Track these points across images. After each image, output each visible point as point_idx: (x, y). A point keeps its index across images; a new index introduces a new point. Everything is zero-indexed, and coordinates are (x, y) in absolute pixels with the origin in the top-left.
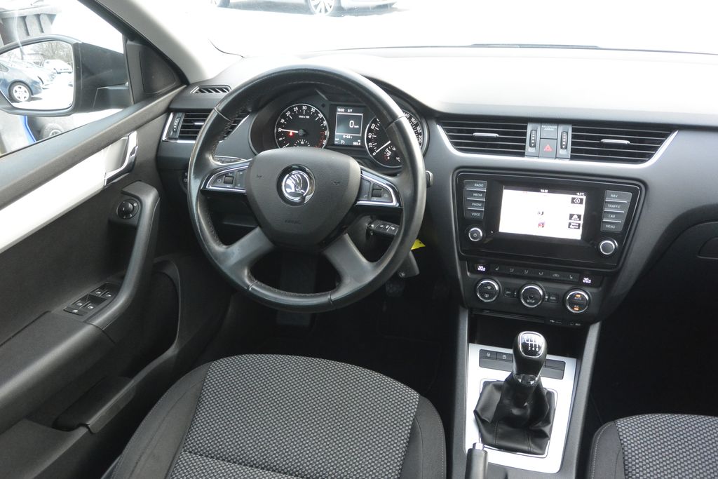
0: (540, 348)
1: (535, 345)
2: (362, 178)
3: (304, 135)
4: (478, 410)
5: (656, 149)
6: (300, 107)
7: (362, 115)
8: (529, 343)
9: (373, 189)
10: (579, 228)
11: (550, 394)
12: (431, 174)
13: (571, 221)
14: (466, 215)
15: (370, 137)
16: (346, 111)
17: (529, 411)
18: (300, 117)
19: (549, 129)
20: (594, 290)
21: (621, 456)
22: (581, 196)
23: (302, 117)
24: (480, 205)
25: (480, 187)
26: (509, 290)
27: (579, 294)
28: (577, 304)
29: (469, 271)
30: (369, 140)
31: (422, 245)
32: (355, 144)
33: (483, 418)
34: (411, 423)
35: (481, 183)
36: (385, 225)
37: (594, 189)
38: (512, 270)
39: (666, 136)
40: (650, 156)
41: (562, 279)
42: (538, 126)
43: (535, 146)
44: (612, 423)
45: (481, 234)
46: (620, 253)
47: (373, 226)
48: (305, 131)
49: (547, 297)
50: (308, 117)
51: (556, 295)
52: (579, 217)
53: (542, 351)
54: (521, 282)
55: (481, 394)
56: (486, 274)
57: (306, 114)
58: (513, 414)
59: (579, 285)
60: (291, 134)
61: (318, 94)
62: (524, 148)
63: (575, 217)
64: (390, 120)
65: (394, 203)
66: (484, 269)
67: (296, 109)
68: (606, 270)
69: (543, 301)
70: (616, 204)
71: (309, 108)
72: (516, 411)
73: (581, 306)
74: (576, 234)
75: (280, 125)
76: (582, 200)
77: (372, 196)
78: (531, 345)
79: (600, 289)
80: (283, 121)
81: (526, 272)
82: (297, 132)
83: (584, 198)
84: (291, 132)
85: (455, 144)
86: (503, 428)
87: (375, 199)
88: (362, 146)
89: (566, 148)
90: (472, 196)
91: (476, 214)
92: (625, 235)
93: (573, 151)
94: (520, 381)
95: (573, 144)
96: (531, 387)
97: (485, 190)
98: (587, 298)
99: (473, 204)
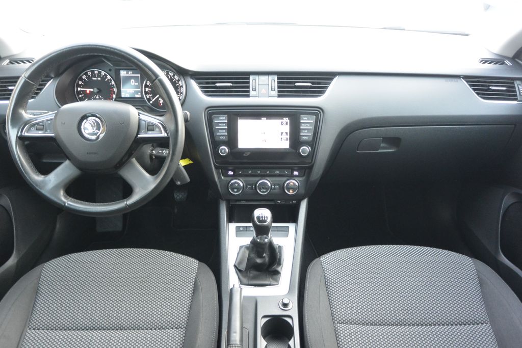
0: (267, 218)
1: (265, 217)
2: (139, 119)
3: (98, 92)
4: (236, 265)
5: (326, 88)
6: (93, 72)
7: (139, 75)
8: (261, 215)
9: (148, 126)
10: (287, 141)
11: (280, 247)
12: (188, 113)
13: (282, 137)
14: (216, 139)
15: (147, 90)
16: (127, 73)
17: (267, 259)
18: (94, 79)
19: (263, 79)
20: (301, 179)
21: (323, 277)
22: (286, 120)
23: (95, 79)
24: (224, 131)
25: (223, 119)
26: (249, 185)
27: (292, 182)
28: (291, 189)
29: (223, 175)
30: (146, 93)
31: (191, 162)
32: (137, 96)
33: (239, 269)
34: (194, 280)
35: (223, 117)
36: (162, 151)
37: (293, 115)
38: (250, 172)
39: (332, 79)
40: (323, 92)
41: (281, 174)
42: (256, 77)
43: (255, 90)
44: (318, 259)
45: (227, 151)
46: (313, 154)
47: (154, 152)
48: (98, 89)
49: (273, 187)
50: (99, 79)
51: (279, 185)
52: (287, 133)
53: (269, 220)
54: (257, 179)
55: (238, 254)
56: (235, 176)
57: (98, 77)
58: (257, 263)
59: (291, 176)
60: (88, 92)
61: (104, 62)
62: (248, 92)
63: (284, 134)
64: (154, 78)
65: (164, 134)
66: (232, 173)
67: (90, 73)
68: (306, 166)
69: (271, 190)
70: (307, 123)
71: (100, 73)
72: (259, 261)
73: (294, 190)
74: (285, 145)
75: (79, 86)
76: (287, 123)
77: (148, 131)
78: (262, 216)
79: (304, 178)
80: (80, 82)
81: (259, 172)
82: (92, 90)
83: (288, 121)
84: (88, 90)
85: (205, 92)
86: (253, 273)
87: (150, 132)
88: (142, 97)
89: (275, 90)
90: (219, 126)
91: (222, 138)
92: (314, 143)
93: (279, 92)
94: (258, 240)
95: (279, 87)
96: (266, 243)
97: (227, 121)
98: (297, 184)
99: (220, 131)
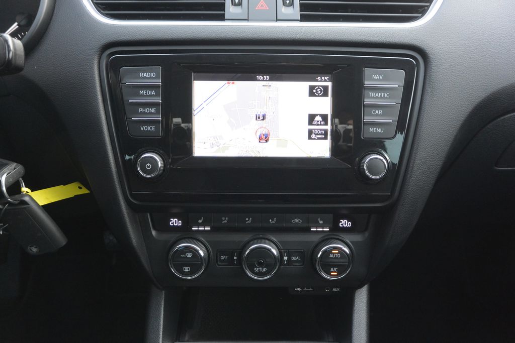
10: (326, 138)
13: (311, 127)
14: (132, 131)
20: (357, 238)
22: (324, 81)
24: (153, 110)
25: (151, 76)
26: (224, 253)
27: (335, 248)
28: (334, 266)
29: (155, 229)
31: (84, 191)
35: (151, 71)
38: (225, 220)
40: (423, 11)
41: (307, 225)
43: (240, 4)
49: (286, 258)
51: (301, 254)
54: (246, 237)
56: (185, 233)
59: (335, 233)
62: (222, 6)
63: (318, 118)
66: (180, 223)
68: (374, 205)
69: (280, 265)
70: (382, 90)
73: (341, 269)
74: (322, 149)
79: (367, 234)
81: (249, 221)
83: (329, 84)
89: (292, 4)
90: (138, 95)
91: (148, 128)
93: (303, 8)
97: (159, 82)
98: (347, 251)
99: (141, 110)
